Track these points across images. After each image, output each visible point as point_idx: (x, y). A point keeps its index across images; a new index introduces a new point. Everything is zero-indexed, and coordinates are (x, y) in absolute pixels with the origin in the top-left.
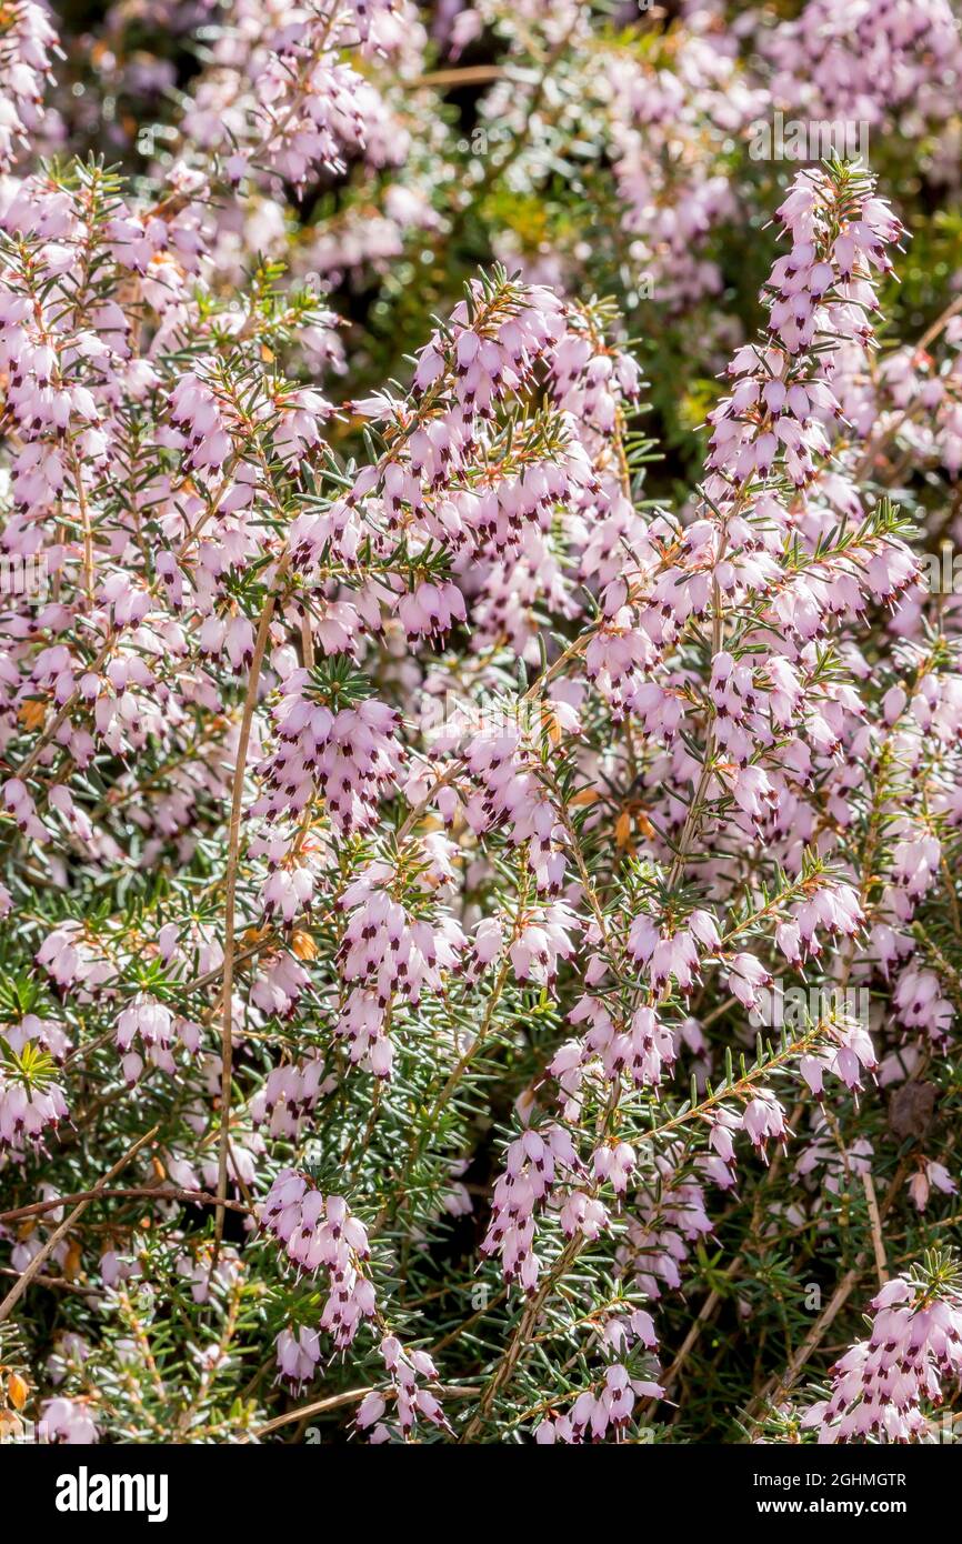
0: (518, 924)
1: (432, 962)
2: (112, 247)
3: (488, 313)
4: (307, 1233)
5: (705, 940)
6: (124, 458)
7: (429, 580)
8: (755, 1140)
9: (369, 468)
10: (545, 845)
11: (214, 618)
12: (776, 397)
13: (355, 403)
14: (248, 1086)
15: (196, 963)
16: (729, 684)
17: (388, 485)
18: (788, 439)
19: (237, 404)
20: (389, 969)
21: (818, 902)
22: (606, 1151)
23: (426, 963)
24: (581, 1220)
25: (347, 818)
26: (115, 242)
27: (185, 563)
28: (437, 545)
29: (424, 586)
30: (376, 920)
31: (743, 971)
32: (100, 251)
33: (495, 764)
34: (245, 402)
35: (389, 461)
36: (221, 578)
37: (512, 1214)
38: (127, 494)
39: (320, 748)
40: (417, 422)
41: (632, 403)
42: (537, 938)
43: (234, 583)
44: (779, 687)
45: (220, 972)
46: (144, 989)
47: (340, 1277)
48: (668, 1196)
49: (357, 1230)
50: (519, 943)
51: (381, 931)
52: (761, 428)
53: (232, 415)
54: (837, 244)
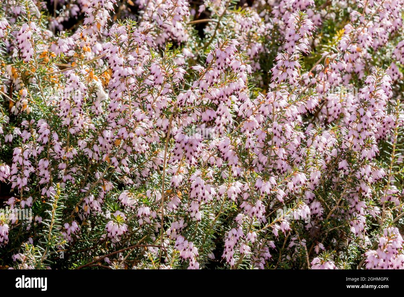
0: (229, 186)
1: (210, 193)
2: (134, 38)
3: (223, 45)
4: (185, 250)
5: (273, 183)
6: (137, 86)
7: (208, 109)
8: (283, 231)
9: (196, 82)
10: (236, 165)
11: (160, 119)
12: (287, 64)
13: (193, 67)
14: (166, 228)
15: (155, 199)
16: (277, 128)
17: (200, 85)
18: (290, 73)
19: (165, 70)
20: (201, 195)
21: (297, 177)
22: (250, 234)
23: (209, 193)
24: (244, 250)
25: (191, 162)
26: (135, 37)
27: (153, 107)
28: (210, 101)
29: (207, 110)
30: (198, 183)
31: (280, 194)
32: (132, 38)
33: (225, 147)
34: (167, 69)
35: (200, 80)
36: (161, 110)
37: (229, 248)
38: (138, 95)
39: (186, 144)
40: (207, 71)
41: (250, 76)
42: (233, 189)
43: (164, 112)
44: (287, 130)
45: (161, 200)
46: (144, 203)
47: (191, 261)
48: (261, 250)
49: (196, 250)
50: (229, 190)
51: (199, 186)
52: (283, 72)
53: (164, 72)
54: (300, 30)
